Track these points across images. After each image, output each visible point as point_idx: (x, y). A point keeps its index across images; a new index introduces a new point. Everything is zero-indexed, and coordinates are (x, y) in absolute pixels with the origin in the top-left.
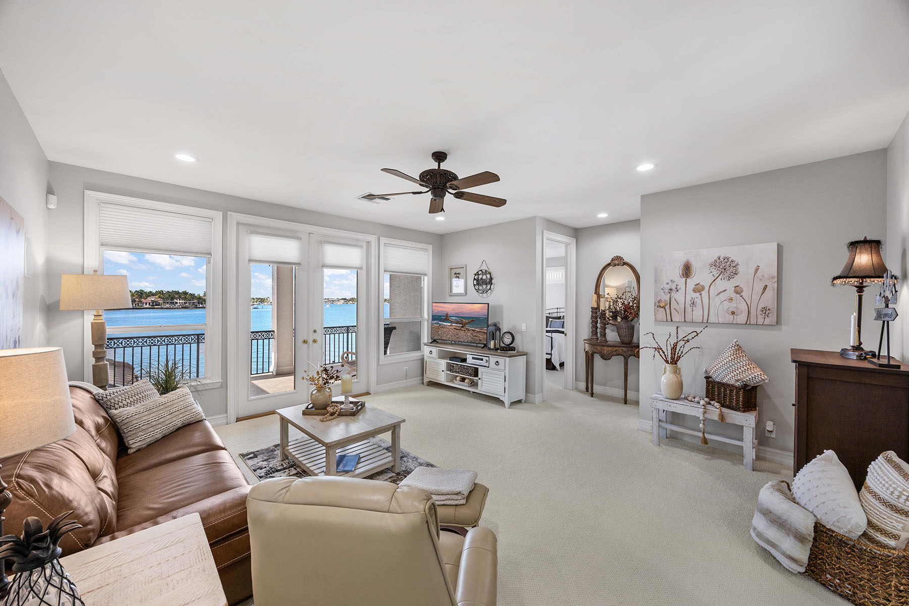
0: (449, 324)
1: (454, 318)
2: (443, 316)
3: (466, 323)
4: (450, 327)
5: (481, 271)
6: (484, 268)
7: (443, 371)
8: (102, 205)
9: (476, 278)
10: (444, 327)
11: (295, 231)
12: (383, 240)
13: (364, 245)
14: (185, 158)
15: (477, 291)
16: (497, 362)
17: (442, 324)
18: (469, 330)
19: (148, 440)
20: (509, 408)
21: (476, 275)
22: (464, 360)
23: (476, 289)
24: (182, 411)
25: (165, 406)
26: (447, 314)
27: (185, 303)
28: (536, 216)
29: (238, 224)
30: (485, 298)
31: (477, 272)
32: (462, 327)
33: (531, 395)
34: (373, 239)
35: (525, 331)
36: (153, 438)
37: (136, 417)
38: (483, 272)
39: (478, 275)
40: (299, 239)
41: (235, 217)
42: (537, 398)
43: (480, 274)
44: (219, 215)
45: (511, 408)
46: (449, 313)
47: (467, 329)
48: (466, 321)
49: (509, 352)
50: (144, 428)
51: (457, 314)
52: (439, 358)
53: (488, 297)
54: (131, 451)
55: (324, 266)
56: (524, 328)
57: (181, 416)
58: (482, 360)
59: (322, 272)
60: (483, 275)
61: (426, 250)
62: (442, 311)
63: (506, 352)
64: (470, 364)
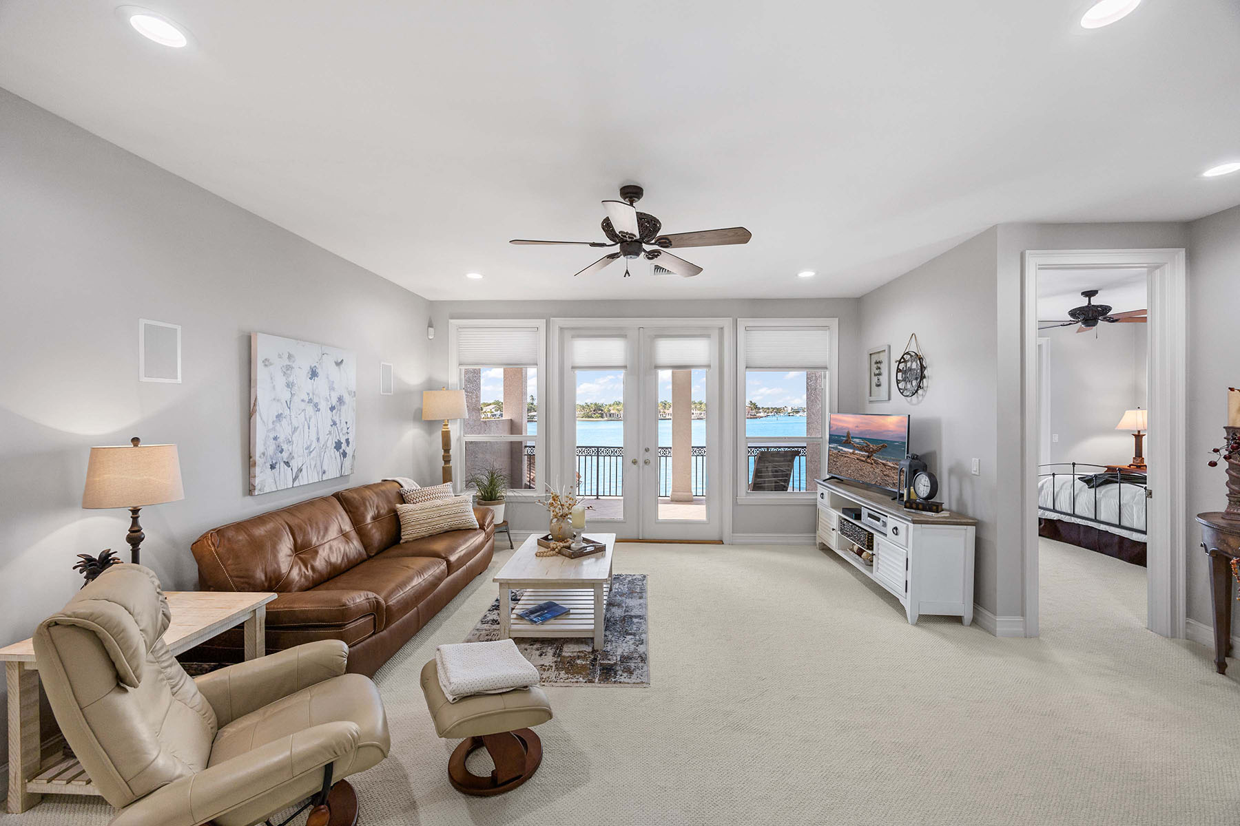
0: (851, 451)
1: (857, 440)
2: (844, 437)
3: (874, 451)
4: (852, 456)
5: (907, 353)
6: (913, 348)
7: (833, 529)
8: (460, 330)
9: (901, 367)
10: (844, 455)
11: (621, 328)
12: (742, 323)
13: (715, 334)
14: (474, 276)
15: (902, 393)
16: (896, 528)
17: (842, 450)
18: (877, 464)
19: (415, 535)
20: (916, 624)
21: (900, 362)
22: (858, 517)
23: (899, 389)
24: (452, 516)
25: (438, 508)
26: (848, 433)
27: (701, 414)
28: (995, 227)
29: (561, 329)
30: (915, 405)
31: (902, 357)
32: (868, 457)
33: (986, 613)
34: (726, 323)
35: (977, 473)
36: (419, 535)
37: (411, 513)
38: (911, 356)
39: (905, 362)
40: (624, 336)
41: (558, 322)
42: (1003, 623)
43: (908, 361)
44: (541, 323)
45: (919, 626)
46: (850, 432)
47: (875, 461)
48: (875, 447)
49: (924, 513)
50: (413, 523)
51: (861, 433)
52: (833, 508)
53: (919, 402)
54: (402, 541)
55: (657, 367)
56: (974, 469)
57: (449, 520)
58: (878, 519)
59: (656, 375)
60: (912, 362)
61: (826, 327)
62: (842, 428)
63: (919, 512)
64: (864, 524)
